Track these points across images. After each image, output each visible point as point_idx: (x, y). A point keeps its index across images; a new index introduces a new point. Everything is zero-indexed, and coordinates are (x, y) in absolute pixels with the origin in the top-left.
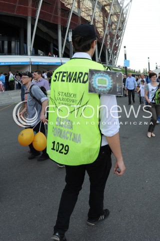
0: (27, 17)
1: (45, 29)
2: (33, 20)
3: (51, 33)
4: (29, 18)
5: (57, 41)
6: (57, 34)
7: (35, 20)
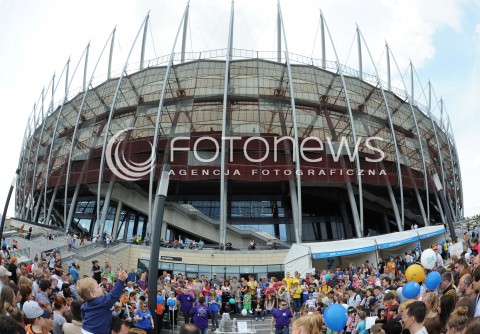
0: (345, 185)
1: (372, 198)
2: (355, 186)
3: (382, 201)
4: (349, 185)
5: (392, 210)
6: (390, 200)
7: (357, 186)
